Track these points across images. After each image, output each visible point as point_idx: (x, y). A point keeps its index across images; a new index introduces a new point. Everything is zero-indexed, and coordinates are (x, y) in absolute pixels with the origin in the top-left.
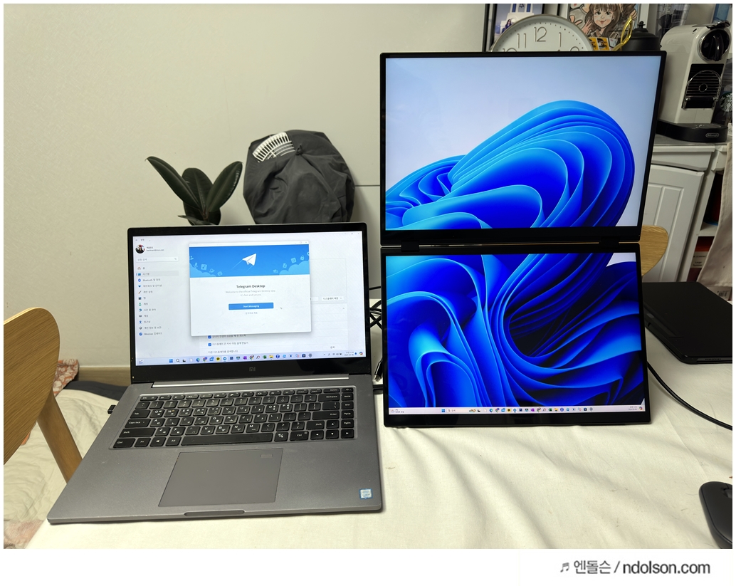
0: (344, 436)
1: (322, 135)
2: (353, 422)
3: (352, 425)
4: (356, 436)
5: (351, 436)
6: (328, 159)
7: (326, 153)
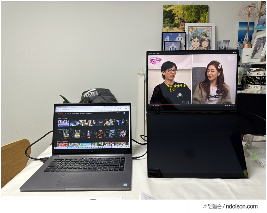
0: (120, 170)
1: (108, 90)
2: (124, 167)
3: (123, 167)
4: (124, 170)
5: (123, 170)
6: (109, 97)
7: (109, 95)
